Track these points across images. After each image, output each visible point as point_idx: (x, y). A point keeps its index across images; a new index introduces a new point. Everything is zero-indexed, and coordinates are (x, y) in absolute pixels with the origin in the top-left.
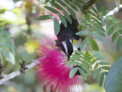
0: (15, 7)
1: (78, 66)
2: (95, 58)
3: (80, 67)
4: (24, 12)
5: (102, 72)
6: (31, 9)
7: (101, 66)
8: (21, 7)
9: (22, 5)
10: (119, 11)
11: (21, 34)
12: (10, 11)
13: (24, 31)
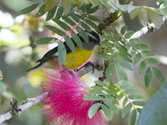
0: (15, 24)
1: (99, 102)
2: (122, 91)
3: (103, 103)
4: (26, 30)
5: (133, 108)
6: (37, 26)
7: (131, 101)
8: (22, 24)
9: (24, 21)
10: (148, 31)
11: (23, 60)
12: (7, 28)
13: (27, 56)
